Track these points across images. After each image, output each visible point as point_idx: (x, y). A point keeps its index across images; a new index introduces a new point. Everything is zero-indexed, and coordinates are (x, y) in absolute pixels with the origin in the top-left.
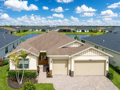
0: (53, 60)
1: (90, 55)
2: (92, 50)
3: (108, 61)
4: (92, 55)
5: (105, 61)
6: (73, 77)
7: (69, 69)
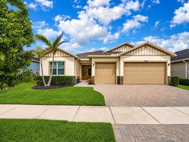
0: (96, 63)
1: (146, 54)
2: (148, 47)
3: (169, 62)
4: (148, 54)
5: (165, 63)
6: (122, 86)
7: (118, 75)
